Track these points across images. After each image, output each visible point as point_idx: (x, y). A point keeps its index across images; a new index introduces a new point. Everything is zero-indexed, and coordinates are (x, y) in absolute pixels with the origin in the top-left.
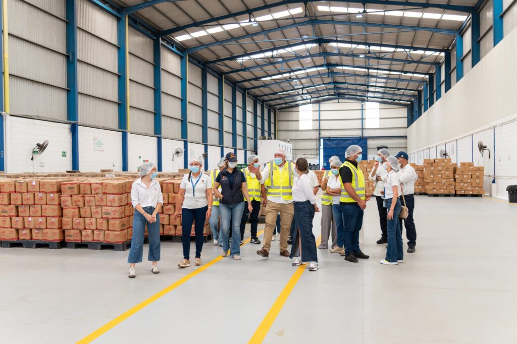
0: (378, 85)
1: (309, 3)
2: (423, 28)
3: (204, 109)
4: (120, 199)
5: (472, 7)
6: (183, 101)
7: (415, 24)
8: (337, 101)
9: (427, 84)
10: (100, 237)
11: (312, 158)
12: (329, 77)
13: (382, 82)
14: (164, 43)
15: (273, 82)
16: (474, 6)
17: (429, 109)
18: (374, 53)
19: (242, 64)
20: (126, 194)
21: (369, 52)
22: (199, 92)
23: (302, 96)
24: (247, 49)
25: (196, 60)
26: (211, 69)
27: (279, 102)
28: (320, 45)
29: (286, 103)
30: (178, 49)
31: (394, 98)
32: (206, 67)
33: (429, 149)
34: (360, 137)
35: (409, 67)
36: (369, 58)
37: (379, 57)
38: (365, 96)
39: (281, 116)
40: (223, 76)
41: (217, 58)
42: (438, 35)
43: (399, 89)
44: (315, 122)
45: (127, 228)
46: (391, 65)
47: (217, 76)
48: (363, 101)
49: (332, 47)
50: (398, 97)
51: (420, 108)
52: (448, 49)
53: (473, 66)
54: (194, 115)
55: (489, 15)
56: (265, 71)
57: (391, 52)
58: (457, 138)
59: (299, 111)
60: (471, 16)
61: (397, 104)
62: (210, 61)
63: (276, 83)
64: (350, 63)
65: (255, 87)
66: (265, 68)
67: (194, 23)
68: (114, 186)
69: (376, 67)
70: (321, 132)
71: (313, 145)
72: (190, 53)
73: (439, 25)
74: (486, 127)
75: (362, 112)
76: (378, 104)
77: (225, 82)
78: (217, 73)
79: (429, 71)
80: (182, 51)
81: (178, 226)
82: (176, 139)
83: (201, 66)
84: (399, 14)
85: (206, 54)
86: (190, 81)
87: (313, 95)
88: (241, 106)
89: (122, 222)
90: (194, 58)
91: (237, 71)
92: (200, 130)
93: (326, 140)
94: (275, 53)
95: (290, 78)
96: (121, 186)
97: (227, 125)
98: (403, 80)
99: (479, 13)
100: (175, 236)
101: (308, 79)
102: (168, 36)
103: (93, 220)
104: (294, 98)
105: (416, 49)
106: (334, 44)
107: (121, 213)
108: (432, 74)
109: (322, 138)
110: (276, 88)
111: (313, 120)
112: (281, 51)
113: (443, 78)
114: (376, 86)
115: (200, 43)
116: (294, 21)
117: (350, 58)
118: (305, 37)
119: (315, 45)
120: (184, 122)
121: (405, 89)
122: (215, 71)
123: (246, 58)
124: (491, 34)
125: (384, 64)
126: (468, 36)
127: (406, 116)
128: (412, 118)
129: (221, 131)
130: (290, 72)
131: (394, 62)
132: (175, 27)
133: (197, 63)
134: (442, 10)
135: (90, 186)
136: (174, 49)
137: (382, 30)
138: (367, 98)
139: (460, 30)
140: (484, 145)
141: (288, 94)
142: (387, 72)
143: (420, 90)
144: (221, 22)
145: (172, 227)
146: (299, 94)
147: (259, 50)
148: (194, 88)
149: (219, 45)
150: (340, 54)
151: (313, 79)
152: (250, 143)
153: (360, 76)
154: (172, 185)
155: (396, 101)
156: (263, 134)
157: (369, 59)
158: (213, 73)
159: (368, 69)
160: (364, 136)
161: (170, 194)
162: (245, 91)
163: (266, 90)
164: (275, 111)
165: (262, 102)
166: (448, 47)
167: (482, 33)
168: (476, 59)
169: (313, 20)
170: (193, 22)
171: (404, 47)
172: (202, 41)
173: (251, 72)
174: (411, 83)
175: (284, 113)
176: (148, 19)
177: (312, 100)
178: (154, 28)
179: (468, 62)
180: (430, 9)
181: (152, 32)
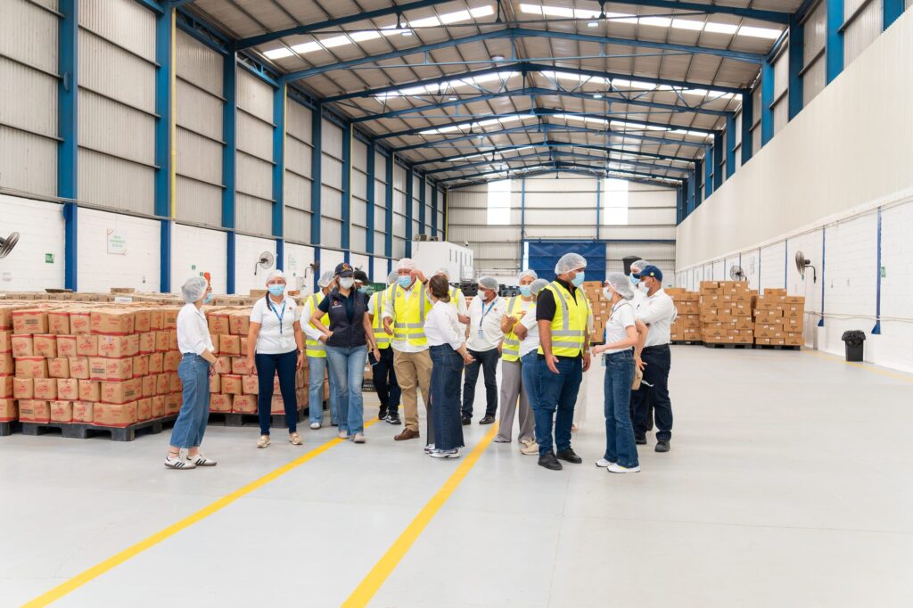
0: (626, 148)
2: (706, 50)
3: (315, 182)
4: (124, 344)
5: (791, 15)
6: (277, 167)
7: (692, 41)
8: (554, 175)
9: (712, 150)
10: (86, 415)
11: (508, 275)
12: (539, 131)
13: (633, 144)
14: (244, 62)
15: (441, 138)
16: (794, 12)
17: (714, 193)
18: (620, 92)
19: (385, 105)
20: (137, 335)
21: (611, 90)
22: (307, 152)
23: (493, 164)
24: (394, 77)
25: (302, 94)
26: (329, 111)
27: (452, 174)
28: (524, 75)
29: (464, 178)
30: (268, 73)
31: (655, 172)
32: (319, 107)
33: (712, 263)
34: (594, 240)
35: (685, 118)
36: (610, 100)
37: (628, 99)
38: (604, 168)
39: (456, 199)
40: (352, 125)
41: (340, 92)
42: (731, 63)
43: (662, 157)
44: (514, 211)
45: (137, 399)
46: (649, 113)
47: (341, 124)
48: (600, 176)
49: (545, 78)
50: (661, 172)
51: (698, 192)
52: (749, 89)
53: (790, 119)
54: (296, 193)
55: (819, 30)
56: (426, 119)
57: (648, 91)
58: (761, 245)
59: (486, 192)
60: (788, 30)
61: (659, 183)
62: (328, 96)
63: (446, 139)
64: (578, 108)
65: (409, 147)
66: (427, 113)
67: (298, 28)
68: (113, 320)
69: (623, 116)
70: (526, 230)
71: (511, 252)
72: (290, 81)
73: (733, 44)
74: (811, 227)
75: (599, 197)
76: (627, 182)
77: (354, 136)
78: (340, 119)
79: (715, 125)
80: (277, 77)
81: (235, 396)
82: (261, 237)
83: (311, 105)
84: (663, 22)
85: (319, 84)
86: (290, 132)
87: (513, 164)
88: (384, 180)
89: (127, 387)
90: (298, 91)
91: (376, 116)
92: (307, 220)
93: (534, 244)
94: (444, 86)
95: (471, 132)
96: (126, 319)
97: (357, 213)
98: (670, 142)
99: (803, 25)
100: (231, 415)
101: (503, 136)
102: (251, 49)
103: (73, 382)
104: (478, 167)
105: (692, 86)
106: (548, 74)
107: (125, 371)
108: (721, 131)
109: (526, 240)
110: (446, 149)
111: (512, 209)
112: (455, 84)
113: (739, 139)
114: (622, 151)
115: (309, 64)
116: (478, 31)
117: (578, 100)
118: (498, 59)
119: (516, 74)
120: (277, 205)
121: (673, 158)
122: (336, 116)
123: (393, 94)
124: (822, 63)
125: (638, 112)
126: (783, 66)
127: (675, 205)
128: (684, 209)
129: (345, 222)
130: (471, 122)
131: (655, 109)
132: (264, 33)
133: (303, 100)
134: (739, 18)
135: (67, 318)
136: (262, 74)
137: (634, 51)
138: (608, 171)
139: (769, 55)
140: (806, 258)
141: (468, 161)
142: (643, 127)
143: (700, 160)
144: (347, 26)
145: (225, 397)
146: (487, 162)
147: (416, 81)
148: (298, 144)
149: (343, 69)
150: (560, 92)
151: (512, 136)
152: (397, 246)
153: (594, 131)
154: (226, 320)
155: (658, 178)
156: (422, 230)
157: (610, 103)
158: (333, 119)
159: (610, 119)
160: (600, 238)
161: (222, 336)
162: (390, 153)
163: (429, 153)
164: (445, 190)
165: (421, 173)
166: (749, 85)
167: (807, 60)
168: (796, 107)
169: (512, 28)
170: (295, 26)
171: (672, 83)
172: (313, 60)
173: (401, 119)
174: (684, 147)
175: (461, 194)
176: (213, 18)
177: (511, 172)
178: (224, 34)
179: (782, 111)
180: (717, 15)
181: (221, 41)
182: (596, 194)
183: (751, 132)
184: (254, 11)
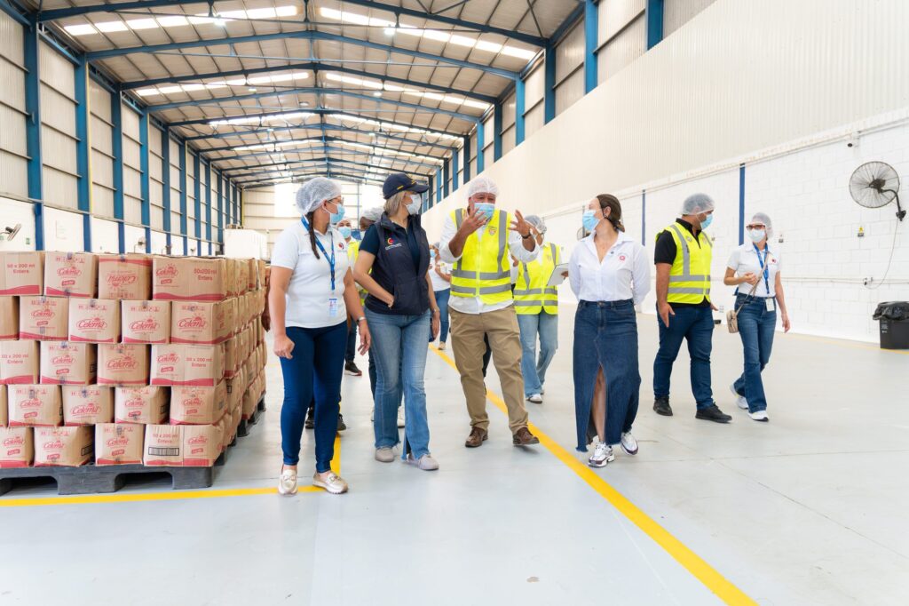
0: (381, 166)
1: (320, 72)
2: (443, 111)
7: (435, 106)
9: (441, 170)
12: (325, 153)
13: (385, 163)
14: (125, 100)
15: (249, 153)
16: (497, 97)
18: (385, 131)
19: (215, 129)
21: (380, 131)
23: (282, 172)
24: (228, 112)
25: (158, 121)
26: (174, 133)
27: (250, 178)
28: (322, 116)
29: (258, 181)
30: (137, 105)
32: (166, 128)
35: (421, 149)
36: (377, 135)
37: (389, 136)
39: (249, 197)
40: (186, 142)
41: (184, 119)
42: (457, 119)
46: (401, 146)
47: (180, 142)
48: (359, 182)
52: (467, 136)
53: (496, 160)
56: (243, 141)
59: (274, 192)
60: (493, 106)
62: (174, 121)
63: (252, 154)
64: (353, 139)
65: (222, 159)
66: (243, 136)
67: (170, 78)
72: (152, 112)
78: (179, 138)
80: (143, 108)
85: (171, 114)
91: (206, 137)
94: (264, 118)
95: (275, 151)
98: (413, 163)
102: (132, 90)
105: (433, 131)
108: (447, 159)
112: (270, 118)
113: (461, 165)
114: (379, 167)
115: (170, 102)
116: (296, 88)
118: (304, 104)
119: (313, 114)
122: (176, 136)
123: (224, 122)
124: (514, 130)
126: (490, 125)
130: (275, 143)
131: (405, 143)
132: (143, 79)
133: (158, 125)
136: (133, 106)
139: (482, 118)
142: (396, 153)
143: (432, 176)
152: (214, 232)
158: (176, 139)
163: (235, 163)
164: (242, 190)
165: (227, 178)
166: (468, 133)
167: (505, 127)
168: (498, 155)
169: (318, 89)
170: (168, 77)
171: (420, 128)
172: (171, 98)
173: (224, 140)
174: (422, 167)
175: (254, 194)
176: (109, 67)
177: (295, 178)
178: (113, 78)
179: (490, 154)
180: (453, 94)
181: (110, 83)
182: (356, 196)
183: (469, 163)
184: (140, 66)
